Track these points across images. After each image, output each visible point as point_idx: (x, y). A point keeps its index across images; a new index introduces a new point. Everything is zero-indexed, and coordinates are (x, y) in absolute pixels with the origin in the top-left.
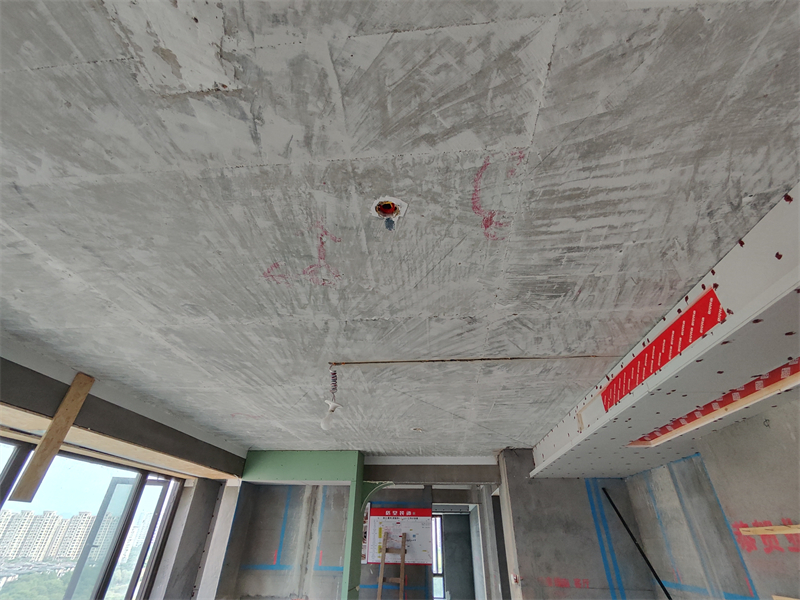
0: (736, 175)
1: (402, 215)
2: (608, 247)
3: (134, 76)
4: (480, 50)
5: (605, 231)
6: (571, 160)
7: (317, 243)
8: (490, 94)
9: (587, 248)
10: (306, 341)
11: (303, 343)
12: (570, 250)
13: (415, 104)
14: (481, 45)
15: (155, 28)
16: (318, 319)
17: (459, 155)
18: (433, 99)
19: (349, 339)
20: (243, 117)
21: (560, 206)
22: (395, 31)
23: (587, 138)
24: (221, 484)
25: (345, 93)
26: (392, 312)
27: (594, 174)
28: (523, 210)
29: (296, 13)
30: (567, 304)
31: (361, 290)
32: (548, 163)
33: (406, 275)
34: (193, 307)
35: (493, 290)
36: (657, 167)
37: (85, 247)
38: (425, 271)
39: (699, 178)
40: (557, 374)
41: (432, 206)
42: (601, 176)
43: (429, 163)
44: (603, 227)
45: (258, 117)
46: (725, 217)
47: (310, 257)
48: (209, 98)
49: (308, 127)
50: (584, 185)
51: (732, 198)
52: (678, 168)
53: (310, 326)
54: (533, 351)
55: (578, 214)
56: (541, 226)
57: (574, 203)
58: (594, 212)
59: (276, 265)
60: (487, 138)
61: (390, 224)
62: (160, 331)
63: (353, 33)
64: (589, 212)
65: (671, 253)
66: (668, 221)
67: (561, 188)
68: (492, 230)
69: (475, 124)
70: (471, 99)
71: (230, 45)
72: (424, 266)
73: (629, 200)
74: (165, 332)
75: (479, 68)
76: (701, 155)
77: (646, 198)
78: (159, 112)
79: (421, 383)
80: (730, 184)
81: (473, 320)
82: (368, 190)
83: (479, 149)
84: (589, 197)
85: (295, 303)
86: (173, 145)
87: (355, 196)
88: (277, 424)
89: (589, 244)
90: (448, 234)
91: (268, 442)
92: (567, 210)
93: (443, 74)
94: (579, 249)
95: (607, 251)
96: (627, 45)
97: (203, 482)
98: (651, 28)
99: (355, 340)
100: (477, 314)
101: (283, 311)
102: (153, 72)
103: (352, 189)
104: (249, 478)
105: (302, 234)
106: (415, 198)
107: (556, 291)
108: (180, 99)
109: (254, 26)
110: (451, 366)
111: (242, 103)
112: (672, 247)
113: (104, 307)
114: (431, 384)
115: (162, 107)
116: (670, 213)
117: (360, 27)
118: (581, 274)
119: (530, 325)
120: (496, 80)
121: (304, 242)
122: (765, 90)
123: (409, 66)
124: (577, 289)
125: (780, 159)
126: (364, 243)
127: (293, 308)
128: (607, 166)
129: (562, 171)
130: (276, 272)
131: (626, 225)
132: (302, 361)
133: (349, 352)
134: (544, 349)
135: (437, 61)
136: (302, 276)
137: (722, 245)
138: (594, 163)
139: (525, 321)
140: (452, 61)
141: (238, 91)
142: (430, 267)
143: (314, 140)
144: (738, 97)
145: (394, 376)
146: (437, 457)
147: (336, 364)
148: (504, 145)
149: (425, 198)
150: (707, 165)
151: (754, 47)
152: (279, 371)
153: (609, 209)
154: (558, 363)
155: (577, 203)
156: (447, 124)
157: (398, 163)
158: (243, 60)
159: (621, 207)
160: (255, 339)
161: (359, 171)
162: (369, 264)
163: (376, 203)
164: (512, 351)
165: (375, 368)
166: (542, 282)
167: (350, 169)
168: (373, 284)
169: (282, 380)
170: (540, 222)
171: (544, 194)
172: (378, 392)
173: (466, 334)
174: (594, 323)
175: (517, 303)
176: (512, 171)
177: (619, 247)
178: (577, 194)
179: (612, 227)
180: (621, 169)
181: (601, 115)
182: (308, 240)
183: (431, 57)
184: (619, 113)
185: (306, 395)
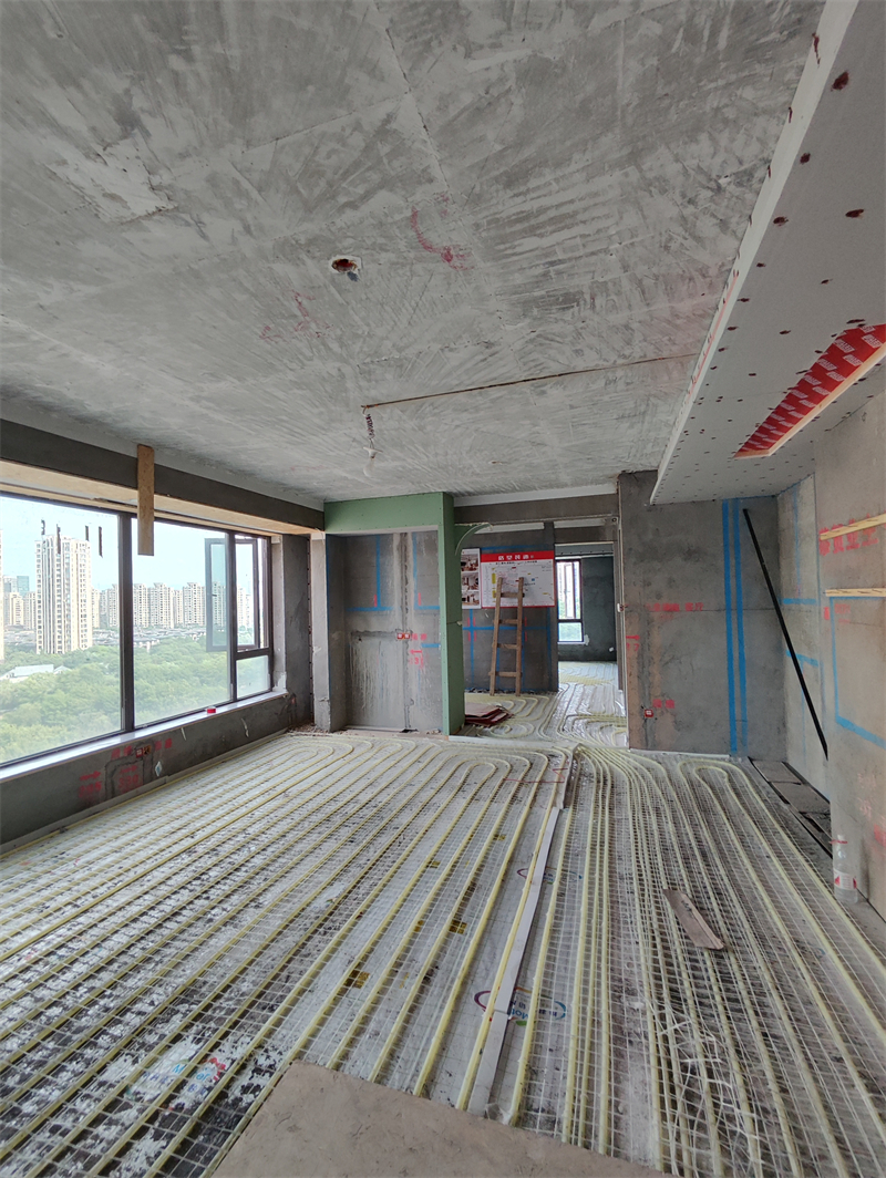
0: (691, 163)
1: (360, 267)
2: (593, 254)
3: (96, 215)
4: (356, 133)
5: (578, 240)
6: (497, 191)
7: (295, 304)
8: (385, 161)
9: (570, 259)
10: (328, 389)
11: (326, 391)
12: (552, 264)
13: (323, 183)
14: (355, 129)
15: (98, 182)
16: (331, 367)
17: (386, 210)
18: (336, 177)
19: (369, 381)
20: (188, 224)
21: (513, 229)
22: (277, 139)
23: (501, 170)
24: (307, 538)
25: (260, 190)
26: (400, 350)
27: (529, 197)
28: (476, 240)
29: (195, 148)
30: (587, 313)
31: (357, 336)
32: (474, 199)
33: (393, 314)
34: (212, 375)
35: (492, 314)
36: (593, 177)
37: (106, 341)
38: (410, 308)
39: (650, 175)
40: (628, 384)
41: (384, 255)
42: (539, 197)
43: (361, 222)
44: (575, 237)
45: (199, 223)
46: (712, 199)
47: (295, 316)
48: (156, 217)
49: (243, 220)
50: (526, 207)
51: (705, 182)
52: (618, 173)
53: (326, 376)
54: (580, 364)
55: (538, 232)
56: (506, 249)
57: (526, 225)
58: (553, 227)
59: (268, 328)
60: (403, 193)
61: (353, 277)
62: (192, 399)
63: (244, 149)
64: (549, 229)
65: (674, 246)
66: (644, 217)
67: (504, 215)
68: (455, 261)
69: (385, 184)
70: (369, 169)
71: (156, 180)
72: (407, 305)
73: (585, 210)
74: (197, 399)
75: (363, 145)
76: (634, 157)
77: (604, 204)
78: (124, 234)
79: (471, 413)
80: (692, 173)
81: (489, 345)
82: (318, 254)
83: (402, 203)
84: (538, 216)
85: (301, 357)
86: (143, 254)
87: (309, 262)
88: (340, 472)
89: (570, 255)
90: (413, 274)
91: (340, 492)
92: (524, 231)
93: (334, 157)
94: (561, 262)
95: (594, 257)
96: (488, 96)
97: (289, 538)
98: (502, 80)
99: (377, 381)
100: (489, 337)
101: (294, 366)
102: (109, 210)
103: (303, 256)
104: (332, 531)
105: (278, 299)
106: (364, 252)
107: (564, 302)
108: (135, 222)
109: (168, 164)
110: (495, 393)
111: (183, 215)
112: (671, 239)
113: (138, 387)
114: (482, 413)
115: (123, 231)
116: (642, 210)
117: (248, 144)
118: (582, 282)
119: (558, 339)
120: (384, 149)
121: (282, 305)
122: (660, 91)
123: (302, 159)
124: (587, 297)
125: (732, 140)
126: (337, 296)
127: (301, 361)
128: (538, 188)
129: (494, 201)
130: (269, 334)
131: (599, 231)
132: (333, 408)
133: (377, 393)
134: (590, 360)
135: (324, 150)
136: (296, 333)
137: (733, 226)
138: (523, 189)
139: (550, 336)
140: (338, 147)
141: (176, 208)
142: (413, 303)
143: (253, 228)
144: (635, 103)
145: (436, 411)
146: (540, 491)
147: (368, 406)
148: (422, 195)
149: (374, 249)
150: (648, 162)
151: (619, 63)
152: (317, 421)
153: (568, 221)
154: (620, 373)
155: (530, 224)
156: (361, 190)
157: (333, 229)
158: (170, 187)
159: (580, 217)
160: (280, 394)
161: (303, 241)
162: (351, 312)
163: (331, 262)
164: (555, 368)
165: (412, 406)
166: (542, 297)
167: (294, 242)
168: (366, 329)
169: (324, 429)
170: (502, 247)
171: (489, 223)
172: (429, 428)
173: (490, 359)
174: (635, 325)
175: (528, 321)
176: (445, 212)
177: (606, 251)
178: (523, 217)
179: (582, 236)
180: (555, 187)
181: (501, 151)
182: (286, 303)
183: (317, 148)
184: (520, 144)
185: (354, 440)
